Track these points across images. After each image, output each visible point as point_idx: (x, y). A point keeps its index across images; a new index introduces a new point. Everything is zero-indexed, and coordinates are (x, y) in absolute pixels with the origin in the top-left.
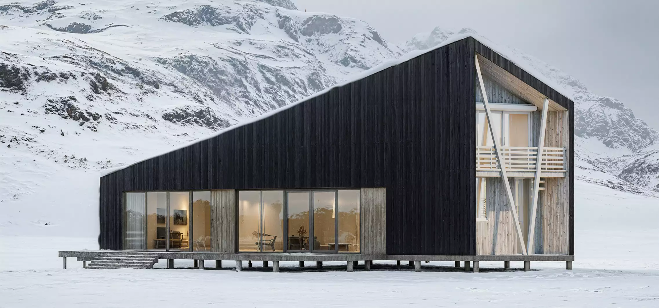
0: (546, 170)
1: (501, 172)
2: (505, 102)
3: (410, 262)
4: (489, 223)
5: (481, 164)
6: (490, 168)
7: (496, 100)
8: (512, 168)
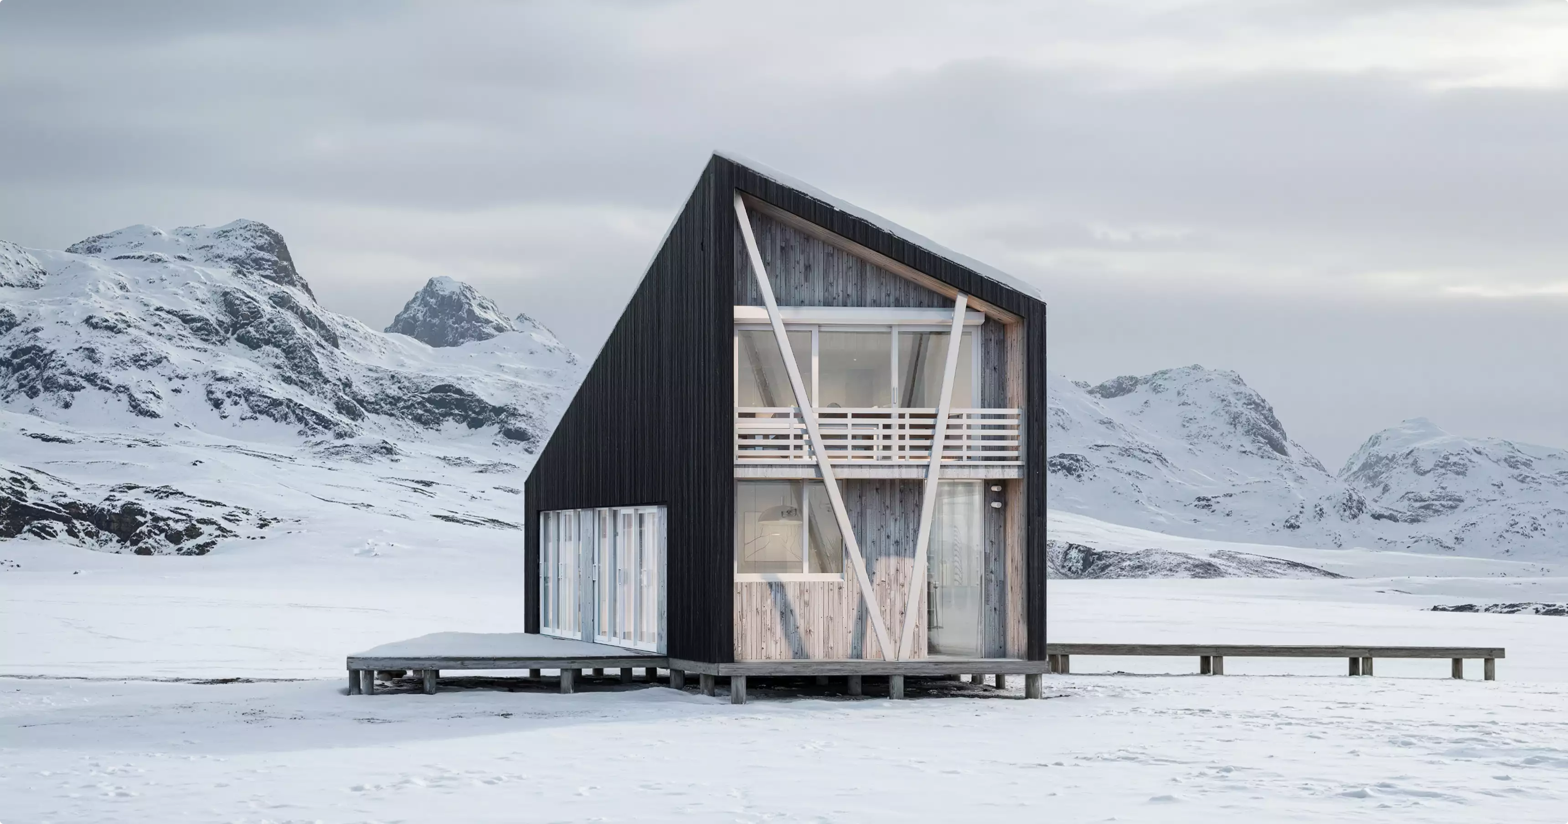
0: (965, 462)
1: (817, 466)
2: (898, 304)
3: (648, 670)
4: (845, 586)
5: (741, 447)
6: (846, 457)
7: (869, 300)
8: (911, 457)
